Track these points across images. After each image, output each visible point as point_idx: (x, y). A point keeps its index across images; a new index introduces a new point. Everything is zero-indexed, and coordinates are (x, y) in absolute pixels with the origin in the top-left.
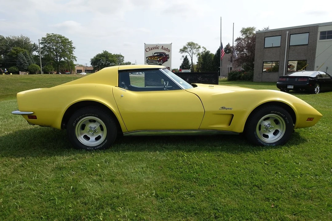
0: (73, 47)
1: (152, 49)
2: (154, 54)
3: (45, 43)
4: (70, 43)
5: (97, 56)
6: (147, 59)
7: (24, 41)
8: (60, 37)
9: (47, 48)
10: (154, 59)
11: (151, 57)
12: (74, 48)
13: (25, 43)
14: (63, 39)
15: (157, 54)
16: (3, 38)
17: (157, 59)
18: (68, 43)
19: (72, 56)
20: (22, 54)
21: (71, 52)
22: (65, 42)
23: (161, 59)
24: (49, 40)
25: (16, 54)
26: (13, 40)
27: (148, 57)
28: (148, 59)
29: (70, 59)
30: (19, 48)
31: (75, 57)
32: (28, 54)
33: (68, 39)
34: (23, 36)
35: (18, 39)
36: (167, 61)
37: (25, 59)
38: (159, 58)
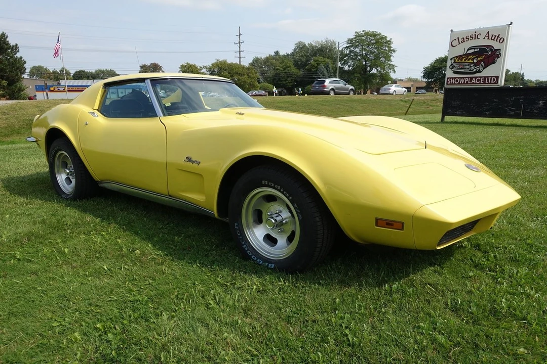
0: (392, 49)
1: (465, 39)
2: (468, 50)
3: (352, 46)
4: (389, 43)
5: (437, 61)
6: (453, 61)
7: (329, 46)
8: (374, 35)
9: (353, 54)
10: (467, 61)
11: (460, 57)
12: (394, 51)
13: (330, 50)
14: (378, 37)
15: (474, 49)
16: (305, 45)
17: (473, 59)
18: (385, 43)
19: (390, 64)
20: (323, 67)
21: (388, 58)
22: (381, 42)
23: (481, 61)
24: (359, 40)
25: (317, 67)
26: (316, 47)
27: (454, 57)
28: (455, 62)
29: (384, 69)
30: (320, 58)
31: (393, 65)
32: (330, 66)
33: (386, 37)
34: (329, 39)
35: (321, 45)
36: (494, 63)
37: (326, 73)
38: (477, 57)
